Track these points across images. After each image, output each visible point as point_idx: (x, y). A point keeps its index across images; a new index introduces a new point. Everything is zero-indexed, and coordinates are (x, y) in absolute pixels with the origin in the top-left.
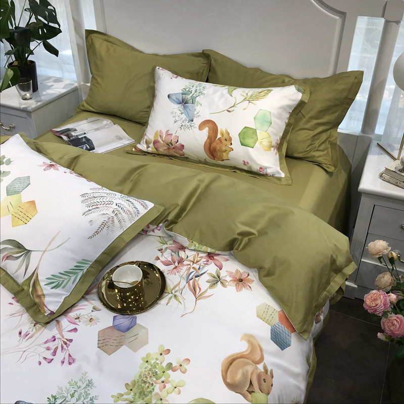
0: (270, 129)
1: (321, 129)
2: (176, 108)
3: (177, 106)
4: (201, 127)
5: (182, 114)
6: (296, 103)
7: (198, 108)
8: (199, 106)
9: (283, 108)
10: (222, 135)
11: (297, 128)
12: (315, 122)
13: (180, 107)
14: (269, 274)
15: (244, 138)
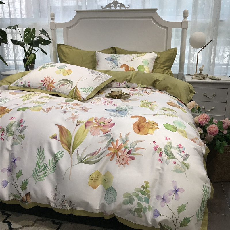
0: (149, 66)
1: (165, 68)
2: (109, 62)
3: (110, 61)
4: (122, 67)
5: (112, 64)
6: (156, 57)
7: (119, 61)
8: (119, 60)
9: (152, 59)
10: (131, 69)
11: (157, 68)
12: (163, 65)
13: (112, 61)
14: (170, 89)
15: (139, 69)
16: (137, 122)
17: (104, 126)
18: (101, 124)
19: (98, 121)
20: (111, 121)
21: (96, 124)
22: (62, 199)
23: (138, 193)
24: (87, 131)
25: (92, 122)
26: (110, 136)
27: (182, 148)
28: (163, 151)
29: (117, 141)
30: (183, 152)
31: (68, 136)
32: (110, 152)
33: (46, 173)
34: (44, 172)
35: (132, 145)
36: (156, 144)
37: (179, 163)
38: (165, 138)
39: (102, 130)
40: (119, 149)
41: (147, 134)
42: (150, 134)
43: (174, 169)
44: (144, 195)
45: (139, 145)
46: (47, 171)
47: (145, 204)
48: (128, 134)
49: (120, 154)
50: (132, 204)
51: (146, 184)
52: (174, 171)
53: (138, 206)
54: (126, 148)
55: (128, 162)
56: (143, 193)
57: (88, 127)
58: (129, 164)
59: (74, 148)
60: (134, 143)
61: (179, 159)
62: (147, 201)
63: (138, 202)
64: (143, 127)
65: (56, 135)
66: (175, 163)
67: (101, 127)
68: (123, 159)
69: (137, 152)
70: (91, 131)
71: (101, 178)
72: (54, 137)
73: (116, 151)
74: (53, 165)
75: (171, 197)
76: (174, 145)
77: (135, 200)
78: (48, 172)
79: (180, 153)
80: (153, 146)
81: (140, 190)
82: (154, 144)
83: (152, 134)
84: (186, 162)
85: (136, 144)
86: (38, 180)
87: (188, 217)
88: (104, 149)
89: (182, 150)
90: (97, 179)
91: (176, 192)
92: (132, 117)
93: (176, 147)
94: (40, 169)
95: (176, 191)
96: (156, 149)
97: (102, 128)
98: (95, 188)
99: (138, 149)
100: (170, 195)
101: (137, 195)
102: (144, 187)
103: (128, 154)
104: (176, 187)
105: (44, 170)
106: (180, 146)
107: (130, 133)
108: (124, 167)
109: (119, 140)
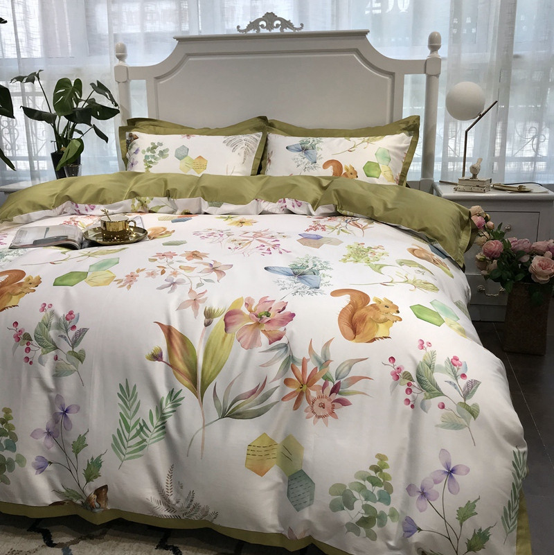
4: (325, 166)
10: (347, 170)
16: (347, 307)
17: (268, 322)
18: (261, 318)
19: (255, 309)
20: (284, 308)
21: (250, 318)
22: (187, 500)
23: (362, 482)
24: (232, 339)
25: (240, 313)
26: (287, 349)
27: (460, 365)
28: (415, 378)
29: (304, 362)
30: (464, 376)
31: (188, 355)
32: (290, 390)
33: (144, 440)
34: (138, 439)
35: (340, 373)
36: (397, 364)
37: (454, 407)
38: (418, 344)
39: (264, 331)
40: (310, 382)
41: (374, 340)
42: (381, 338)
43: (441, 423)
44: (377, 487)
45: (356, 371)
46: (145, 437)
47: (380, 507)
48: (327, 344)
49: (313, 394)
50: (351, 508)
51: (381, 460)
52: (442, 426)
53: (366, 513)
54: (327, 379)
55: (335, 411)
56: (375, 482)
57: (231, 329)
58: (336, 417)
59: (206, 383)
60: (344, 366)
61: (453, 395)
62: (385, 499)
63: (365, 503)
64: (363, 319)
65: (161, 350)
66: (443, 407)
67: (262, 325)
68: (323, 406)
69: (351, 388)
70: (240, 336)
71: (276, 452)
72: (156, 357)
73: (305, 387)
74: (159, 423)
75: (438, 488)
76: (441, 360)
77: (356, 499)
78: (148, 439)
79: (456, 379)
80: (390, 369)
81: (368, 475)
82: (392, 365)
83: (385, 337)
84: (470, 402)
85: (350, 369)
86: (127, 456)
87: (483, 529)
88: (275, 380)
89: (459, 373)
90: (266, 453)
91: (452, 476)
92: (335, 293)
93: (444, 365)
94: (129, 432)
95: (451, 472)
96: (398, 377)
97: (265, 327)
98: (261, 472)
99: (355, 379)
100: (436, 482)
101: (362, 488)
102: (376, 469)
103: (331, 393)
104: (450, 463)
105: (138, 433)
106: (454, 362)
107: (332, 340)
108: (326, 423)
109: (309, 360)
